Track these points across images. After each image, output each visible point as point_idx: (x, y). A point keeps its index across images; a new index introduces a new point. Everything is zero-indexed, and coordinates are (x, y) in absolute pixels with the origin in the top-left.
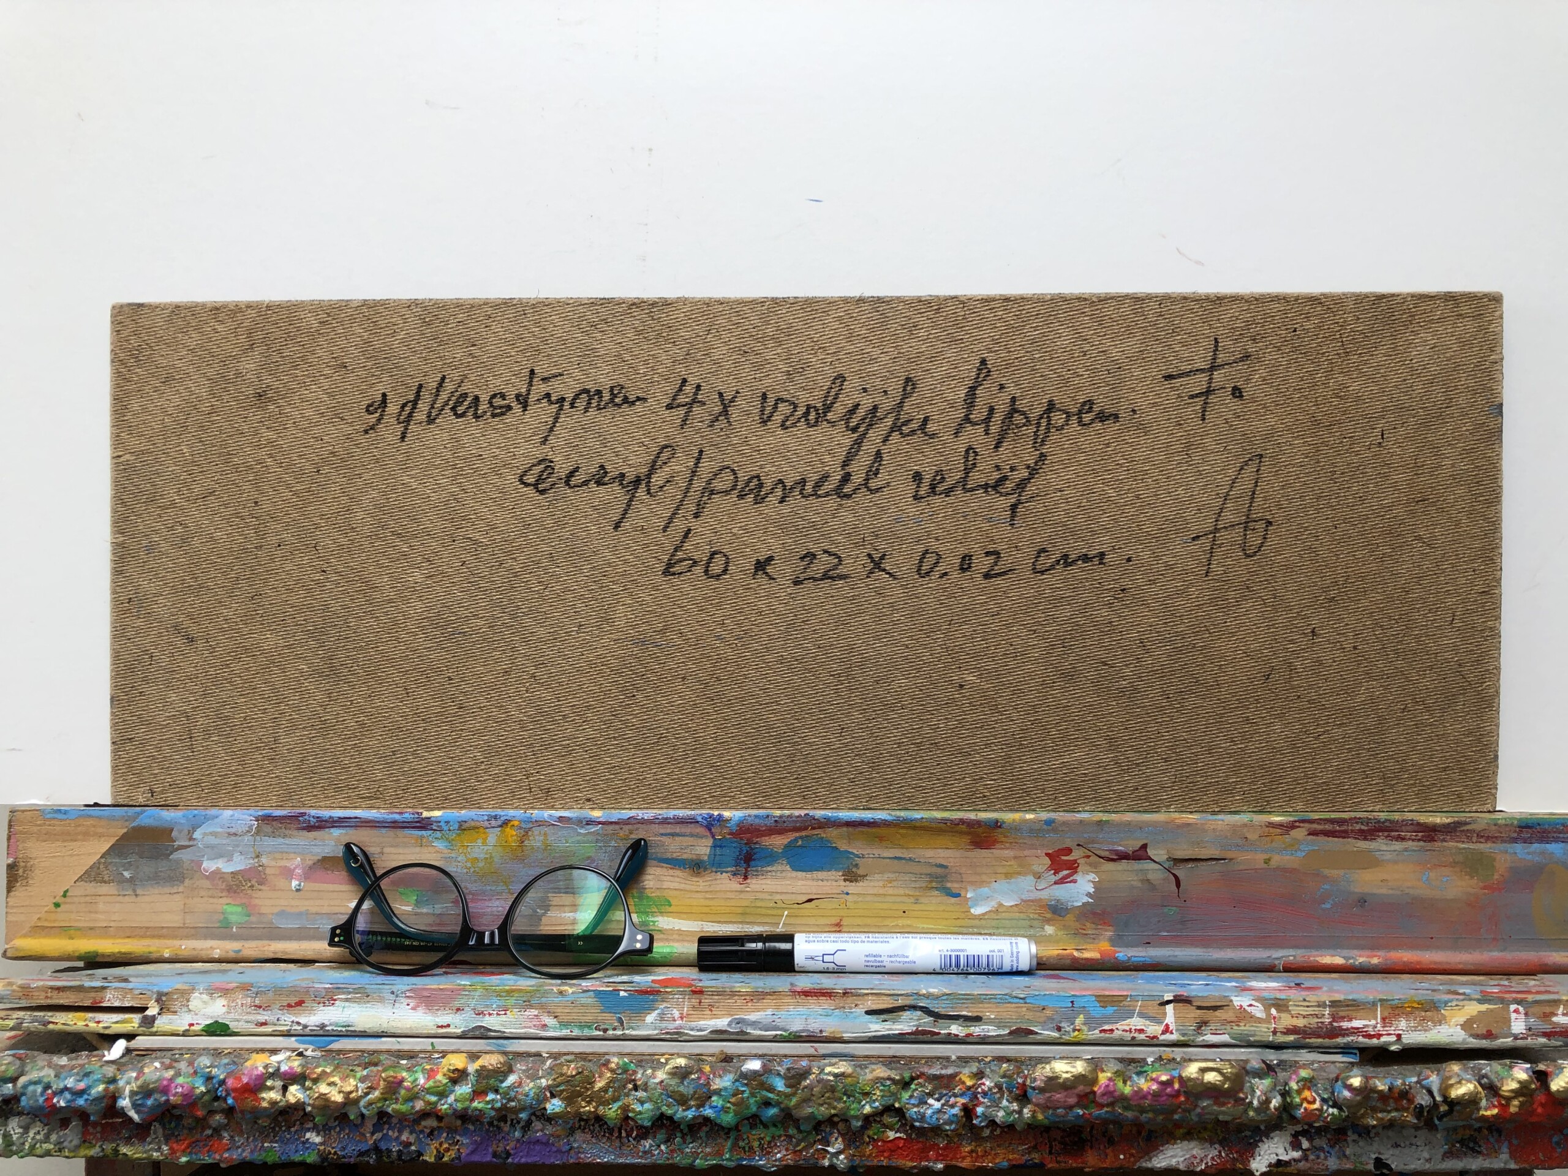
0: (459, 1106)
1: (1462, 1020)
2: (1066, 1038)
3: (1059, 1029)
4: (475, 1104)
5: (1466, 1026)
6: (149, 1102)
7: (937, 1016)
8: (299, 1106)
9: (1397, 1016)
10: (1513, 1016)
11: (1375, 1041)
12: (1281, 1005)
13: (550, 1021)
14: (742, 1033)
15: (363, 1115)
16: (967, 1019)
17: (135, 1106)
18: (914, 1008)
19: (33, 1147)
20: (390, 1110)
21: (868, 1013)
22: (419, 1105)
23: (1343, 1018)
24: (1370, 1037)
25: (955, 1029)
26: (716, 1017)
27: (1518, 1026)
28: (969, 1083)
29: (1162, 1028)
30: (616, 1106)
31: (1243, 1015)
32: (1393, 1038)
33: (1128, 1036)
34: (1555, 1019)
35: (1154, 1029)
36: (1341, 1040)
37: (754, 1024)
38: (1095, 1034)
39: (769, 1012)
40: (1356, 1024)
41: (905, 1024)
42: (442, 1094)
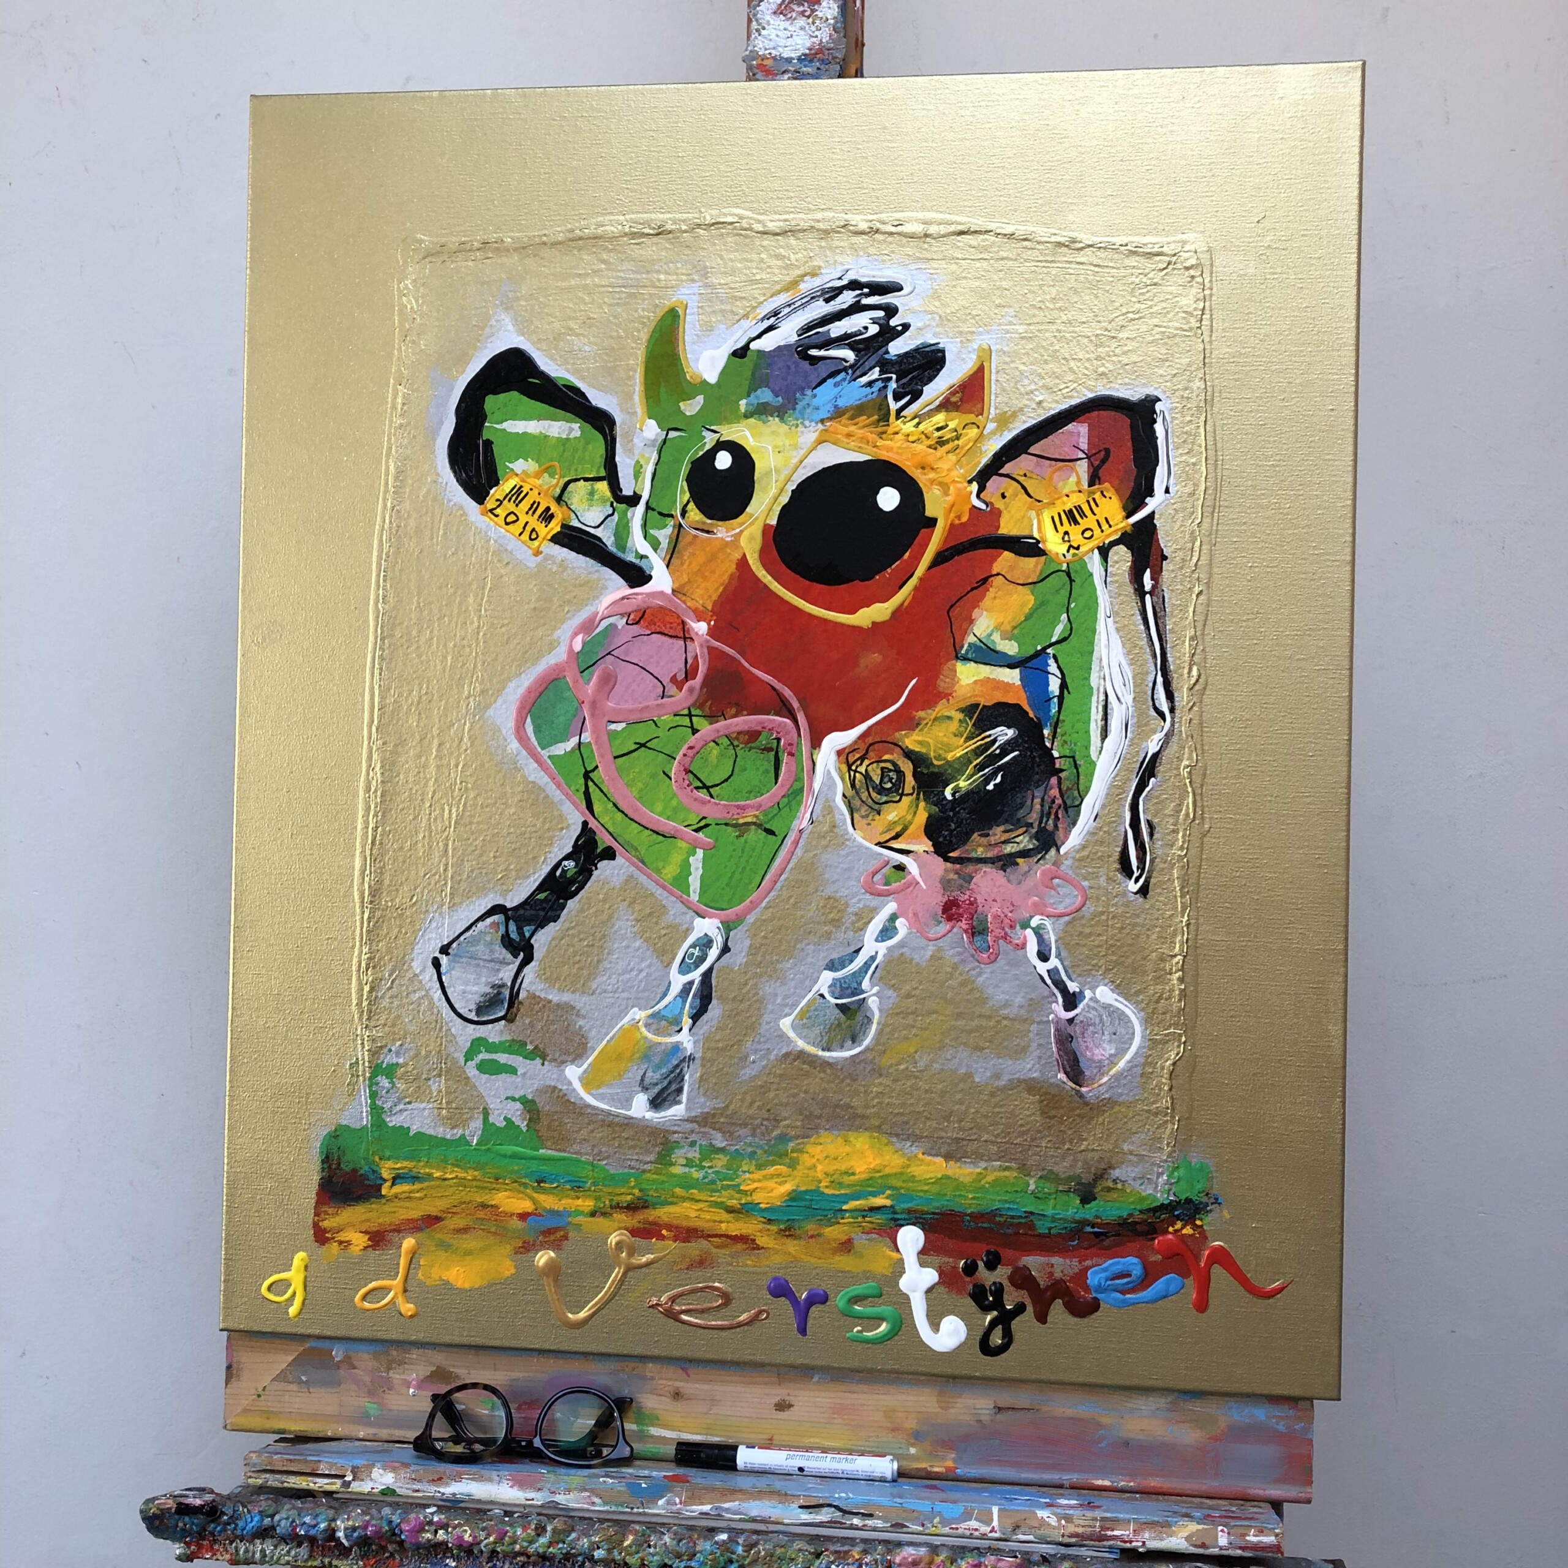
0: (541, 1550)
1: (1186, 1534)
2: (927, 1531)
3: (923, 1525)
4: (551, 1550)
5: (1187, 1539)
6: (356, 1535)
7: (845, 1512)
8: (444, 1543)
9: (1143, 1530)
10: (1220, 1534)
11: (1128, 1545)
12: (1069, 1519)
13: (597, 1500)
14: (719, 1515)
15: (482, 1552)
16: (863, 1515)
17: (346, 1536)
18: (830, 1505)
19: (279, 1559)
20: (499, 1550)
21: (800, 1507)
22: (517, 1547)
23: (1108, 1529)
24: (1125, 1542)
25: (856, 1521)
26: (702, 1504)
27: (1223, 1541)
28: (857, 1557)
29: (989, 1529)
30: (637, 1556)
31: (1043, 1523)
32: (1140, 1544)
33: (968, 1533)
34: (1248, 1538)
35: (984, 1529)
36: (1105, 1543)
37: (727, 1510)
38: (947, 1530)
39: (737, 1503)
40: (1116, 1533)
41: (824, 1516)
42: (531, 1542)
